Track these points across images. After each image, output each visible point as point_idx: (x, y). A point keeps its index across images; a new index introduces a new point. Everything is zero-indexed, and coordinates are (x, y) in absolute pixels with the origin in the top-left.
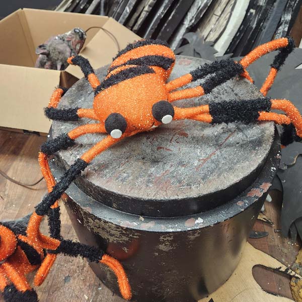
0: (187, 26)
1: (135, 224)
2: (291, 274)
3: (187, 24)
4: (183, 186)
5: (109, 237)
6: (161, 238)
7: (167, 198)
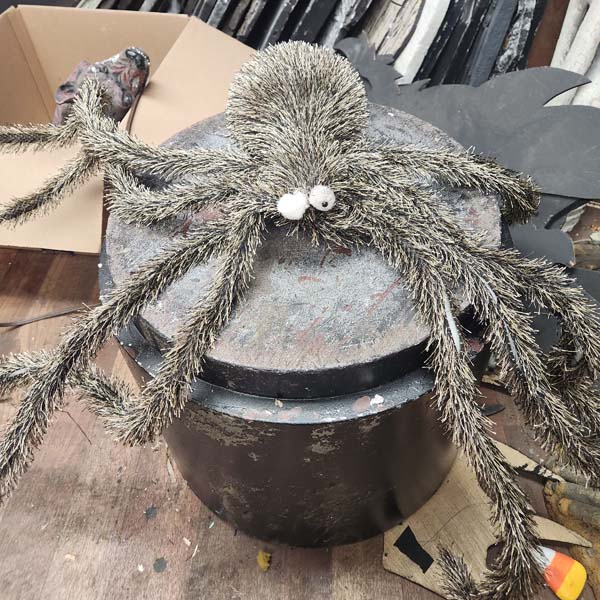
0: (341, 26)
1: (268, 412)
2: (546, 475)
3: (341, 20)
4: (346, 344)
5: (224, 438)
6: (314, 433)
7: (319, 367)
